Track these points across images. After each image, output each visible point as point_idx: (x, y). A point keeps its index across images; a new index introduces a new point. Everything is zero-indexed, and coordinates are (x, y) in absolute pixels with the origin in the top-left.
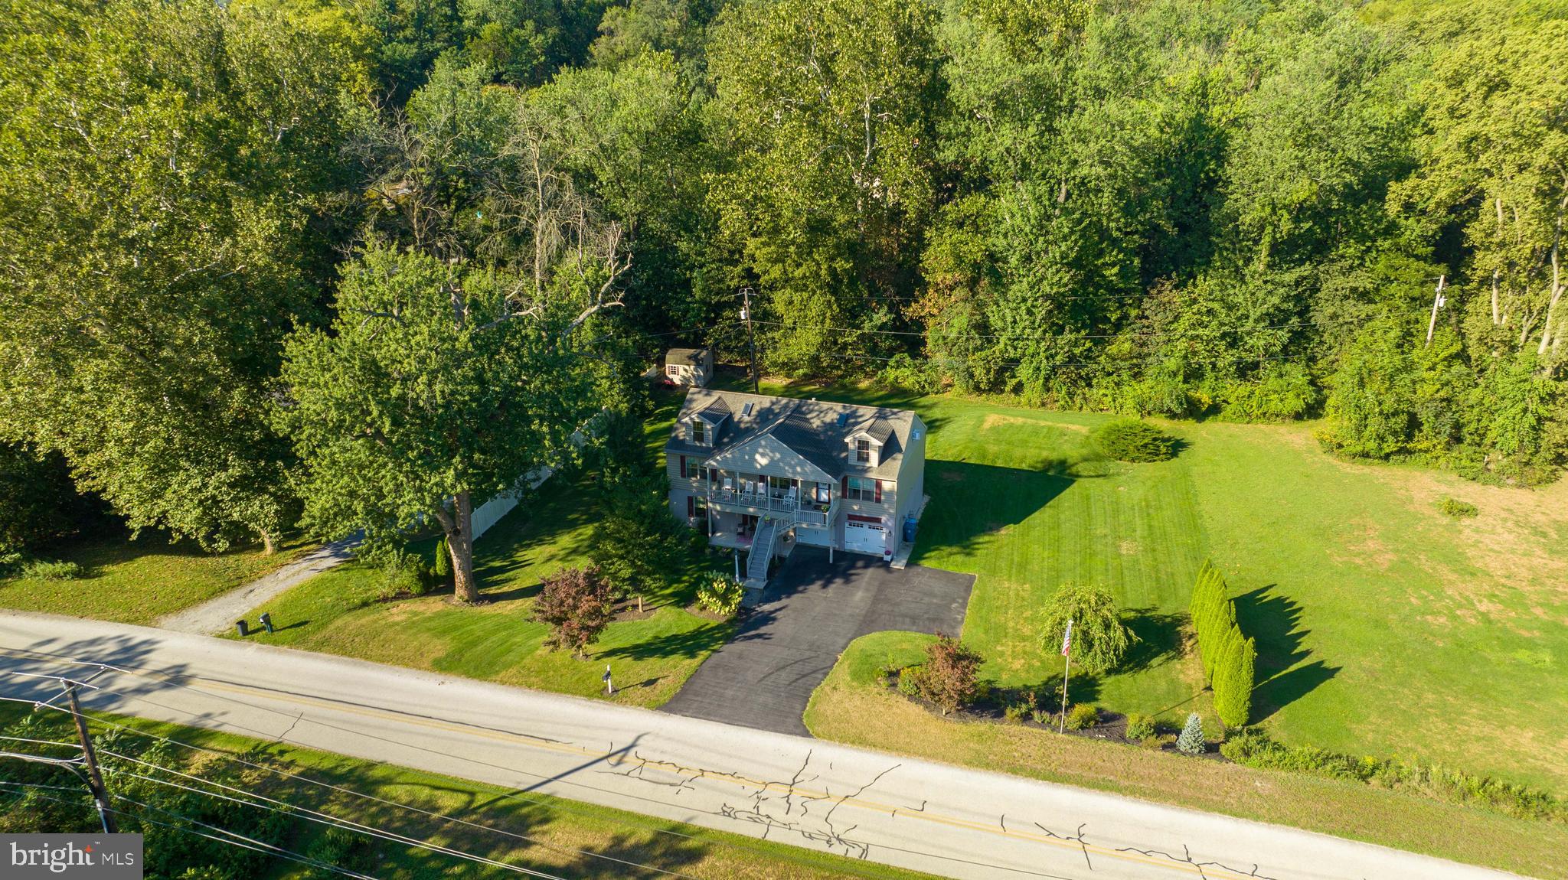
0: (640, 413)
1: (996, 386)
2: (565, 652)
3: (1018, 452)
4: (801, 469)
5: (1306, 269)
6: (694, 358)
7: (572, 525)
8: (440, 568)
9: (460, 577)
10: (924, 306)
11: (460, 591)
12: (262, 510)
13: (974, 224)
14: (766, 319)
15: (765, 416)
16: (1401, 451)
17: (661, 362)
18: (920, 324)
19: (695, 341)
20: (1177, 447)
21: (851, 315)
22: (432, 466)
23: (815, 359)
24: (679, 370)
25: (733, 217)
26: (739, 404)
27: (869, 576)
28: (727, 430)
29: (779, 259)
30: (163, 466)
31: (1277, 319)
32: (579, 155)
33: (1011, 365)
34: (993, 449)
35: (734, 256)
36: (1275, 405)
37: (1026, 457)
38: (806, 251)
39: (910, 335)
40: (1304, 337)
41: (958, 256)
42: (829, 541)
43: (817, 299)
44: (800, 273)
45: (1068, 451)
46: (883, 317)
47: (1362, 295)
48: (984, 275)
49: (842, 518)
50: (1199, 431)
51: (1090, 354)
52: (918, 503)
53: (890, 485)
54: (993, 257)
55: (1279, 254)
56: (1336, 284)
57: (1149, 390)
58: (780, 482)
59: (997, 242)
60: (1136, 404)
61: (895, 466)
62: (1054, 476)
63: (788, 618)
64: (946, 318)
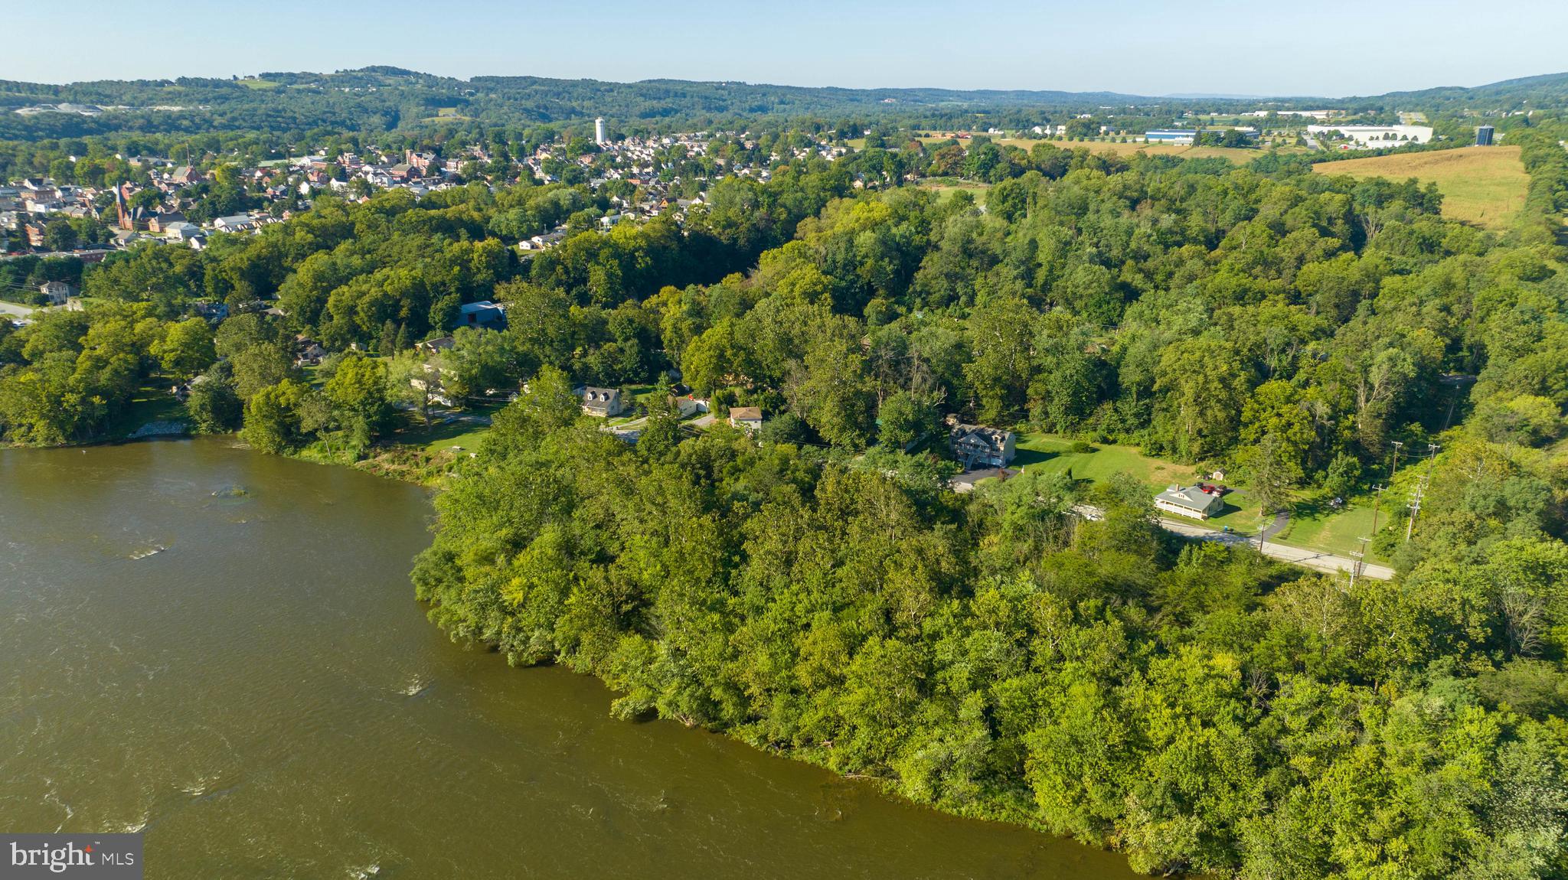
1: (1050, 431)
3: (1046, 448)
4: (983, 443)
5: (1148, 401)
6: (956, 417)
10: (1030, 405)
13: (1045, 382)
14: (979, 406)
15: (974, 431)
16: (1158, 455)
17: (945, 417)
18: (1028, 410)
19: (956, 411)
20: (1094, 450)
21: (1007, 407)
24: (951, 420)
25: (970, 377)
26: (968, 428)
27: (994, 469)
28: (964, 434)
29: (984, 389)
31: (1137, 415)
32: (925, 355)
33: (1054, 425)
34: (1040, 447)
35: (971, 387)
36: (1132, 441)
37: (1049, 450)
38: (992, 388)
39: (1024, 415)
40: (1149, 421)
41: (1037, 393)
42: (986, 461)
43: (996, 401)
44: (991, 393)
45: (1062, 449)
46: (1016, 408)
47: (1164, 410)
48: (1047, 397)
49: (990, 456)
50: (1105, 447)
51: (1079, 423)
52: (1013, 457)
53: (1002, 449)
54: (1048, 392)
55: (1140, 396)
56: (1157, 406)
57: (1094, 434)
58: (976, 446)
59: (1050, 388)
60: (1087, 438)
61: (1003, 444)
62: (1055, 455)
63: (974, 473)
64: (1035, 409)
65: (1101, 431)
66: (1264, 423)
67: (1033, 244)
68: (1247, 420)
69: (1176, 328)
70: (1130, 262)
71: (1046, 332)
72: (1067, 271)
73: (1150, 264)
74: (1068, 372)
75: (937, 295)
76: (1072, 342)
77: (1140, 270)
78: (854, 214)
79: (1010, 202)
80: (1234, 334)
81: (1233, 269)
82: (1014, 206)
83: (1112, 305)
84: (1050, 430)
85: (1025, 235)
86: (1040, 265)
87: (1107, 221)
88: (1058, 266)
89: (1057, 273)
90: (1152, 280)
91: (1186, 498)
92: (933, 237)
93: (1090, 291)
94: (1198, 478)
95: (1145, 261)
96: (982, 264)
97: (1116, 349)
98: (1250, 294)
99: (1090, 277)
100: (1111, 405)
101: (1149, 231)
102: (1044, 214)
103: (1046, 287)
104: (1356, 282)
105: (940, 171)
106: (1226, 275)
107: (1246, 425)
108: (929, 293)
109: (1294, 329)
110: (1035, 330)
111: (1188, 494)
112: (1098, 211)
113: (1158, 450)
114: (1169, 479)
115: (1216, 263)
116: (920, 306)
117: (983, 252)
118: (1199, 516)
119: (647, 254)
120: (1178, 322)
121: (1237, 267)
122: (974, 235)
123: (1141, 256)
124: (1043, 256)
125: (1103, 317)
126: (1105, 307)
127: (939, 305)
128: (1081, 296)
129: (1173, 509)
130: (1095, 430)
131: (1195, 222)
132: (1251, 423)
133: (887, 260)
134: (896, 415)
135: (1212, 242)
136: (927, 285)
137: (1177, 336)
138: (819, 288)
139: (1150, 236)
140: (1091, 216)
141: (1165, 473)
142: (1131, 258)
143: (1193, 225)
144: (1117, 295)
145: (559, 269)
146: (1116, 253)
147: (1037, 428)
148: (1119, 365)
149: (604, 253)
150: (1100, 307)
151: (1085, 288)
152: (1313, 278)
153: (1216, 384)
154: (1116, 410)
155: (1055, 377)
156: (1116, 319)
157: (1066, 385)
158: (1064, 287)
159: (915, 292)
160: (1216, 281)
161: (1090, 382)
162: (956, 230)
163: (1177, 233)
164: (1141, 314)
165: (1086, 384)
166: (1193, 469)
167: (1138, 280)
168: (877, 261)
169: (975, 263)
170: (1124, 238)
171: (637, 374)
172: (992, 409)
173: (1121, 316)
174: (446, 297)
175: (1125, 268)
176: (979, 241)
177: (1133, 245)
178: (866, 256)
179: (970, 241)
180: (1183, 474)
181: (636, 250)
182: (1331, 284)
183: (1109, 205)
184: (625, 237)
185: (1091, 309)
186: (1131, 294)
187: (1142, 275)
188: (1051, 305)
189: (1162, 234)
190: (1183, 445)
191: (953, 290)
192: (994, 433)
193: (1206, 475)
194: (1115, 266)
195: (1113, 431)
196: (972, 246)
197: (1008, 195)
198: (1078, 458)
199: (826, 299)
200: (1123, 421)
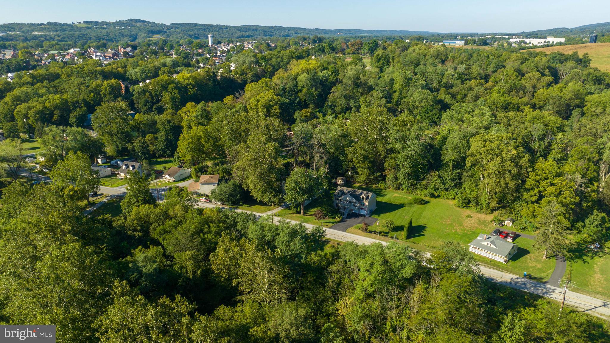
0: (330, 189)
1: (399, 189)
2: (317, 221)
3: (396, 201)
4: (354, 201)
5: (459, 171)
6: (342, 179)
7: (317, 207)
8: (299, 210)
9: (302, 211)
10: (387, 172)
11: (302, 213)
12: (276, 200)
13: (395, 159)
14: (357, 173)
15: (349, 192)
16: (467, 206)
17: (336, 179)
18: (385, 176)
19: (344, 176)
20: (426, 202)
21: (372, 173)
22: (303, 195)
23: (365, 181)
24: (340, 181)
25: (350, 155)
26: (346, 190)
27: (362, 218)
28: (343, 193)
29: (359, 163)
30: (264, 192)
31: (453, 180)
32: (323, 141)
33: (401, 185)
34: (392, 200)
35: (351, 161)
36: (450, 196)
37: (398, 202)
38: (363, 162)
39: (383, 178)
40: (460, 184)
41: (390, 165)
42: (357, 212)
43: (366, 170)
44: (362, 166)
45: (406, 202)
46: (378, 174)
47: (469, 176)
48: (397, 168)
49: (359, 209)
50: (433, 200)
51: (416, 184)
52: (374, 208)
53: (367, 204)
54: (397, 165)
55: (454, 167)
56: (465, 174)
57: (425, 191)
58: (350, 202)
59: (398, 162)
60: (422, 194)
61: (367, 201)
62: (401, 206)
63: (348, 221)
64: (390, 175)
65: (430, 190)
66: (542, 189)
67: (392, 80)
68: (530, 187)
69: (475, 125)
70: (443, 90)
71: (396, 128)
72: (409, 93)
73: (454, 90)
74: (409, 153)
75: (340, 107)
76: (413, 134)
77: (449, 93)
78: (301, 67)
79: (381, 62)
80: (511, 129)
81: (500, 92)
82: (383, 64)
83: (434, 112)
84: (399, 187)
85: (388, 77)
86: (395, 92)
87: (430, 69)
88: (404, 91)
89: (404, 95)
90: (455, 98)
91: (492, 246)
92: (340, 77)
93: (422, 104)
94: (495, 225)
95: (452, 88)
96: (364, 91)
97: (438, 138)
98: (512, 105)
99: (422, 96)
100: (437, 173)
101: (453, 73)
102: (398, 66)
103: (398, 103)
104: (569, 99)
105: (352, 52)
106: (497, 95)
107: (528, 190)
108: (335, 106)
109: (546, 125)
110: (390, 126)
111: (492, 242)
112: (425, 65)
113: (467, 203)
114: (476, 225)
115: (490, 89)
116: (330, 113)
117: (365, 84)
118: (502, 260)
119: (194, 86)
120: (476, 121)
121: (502, 90)
122: (361, 76)
123: (449, 86)
124: (397, 86)
125: (429, 119)
126: (430, 113)
127: (341, 112)
128: (417, 108)
129: (483, 253)
130: (426, 189)
131: (475, 69)
132: (532, 189)
133: (314, 89)
134: (294, 185)
135: (486, 78)
136: (334, 102)
137: (476, 130)
138: (272, 103)
139: (453, 75)
140: (422, 67)
141: (472, 220)
142: (444, 87)
143: (474, 71)
144: (437, 106)
145: (147, 94)
146: (435, 85)
147: (391, 187)
148: (441, 149)
149: (171, 86)
150: (428, 113)
151: (419, 103)
152: (544, 96)
153: (509, 163)
154: (440, 177)
155: (402, 156)
156: (436, 120)
157: (408, 160)
158: (408, 102)
159: (328, 105)
160: (492, 99)
161: (423, 157)
162: (352, 73)
163: (466, 75)
164: (452, 117)
165: (420, 160)
166: (491, 217)
167: (448, 99)
168: (309, 90)
169: (360, 90)
170: (440, 77)
171: (165, 152)
172: (362, 176)
173: (440, 117)
174: (78, 109)
175: (441, 92)
176: (363, 79)
177: (444, 80)
178: (303, 87)
179: (358, 78)
180: (485, 221)
181: (188, 85)
182: (554, 101)
183: (431, 61)
184: (183, 79)
185: (422, 114)
186: (445, 107)
187: (450, 96)
188: (401, 112)
189: (460, 75)
190: (483, 201)
191: (348, 104)
192: (362, 193)
193: (501, 223)
194: (435, 92)
195: (438, 189)
196: (359, 81)
197: (380, 58)
198: (416, 208)
199: (276, 109)
200: (444, 184)
